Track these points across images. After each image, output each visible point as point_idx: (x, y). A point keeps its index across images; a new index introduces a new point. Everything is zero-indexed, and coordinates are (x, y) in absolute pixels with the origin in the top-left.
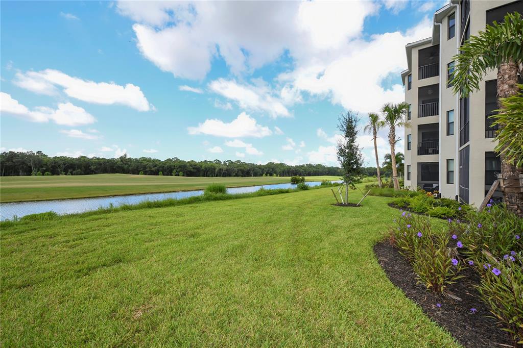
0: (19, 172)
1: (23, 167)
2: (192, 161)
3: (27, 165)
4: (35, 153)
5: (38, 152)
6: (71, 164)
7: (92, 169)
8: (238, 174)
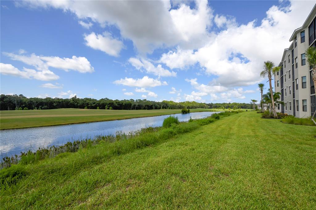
0: (8, 108)
1: (10, 105)
2: (117, 100)
3: (13, 103)
4: (19, 96)
5: (20, 95)
6: (41, 102)
7: (55, 105)
8: (145, 108)
